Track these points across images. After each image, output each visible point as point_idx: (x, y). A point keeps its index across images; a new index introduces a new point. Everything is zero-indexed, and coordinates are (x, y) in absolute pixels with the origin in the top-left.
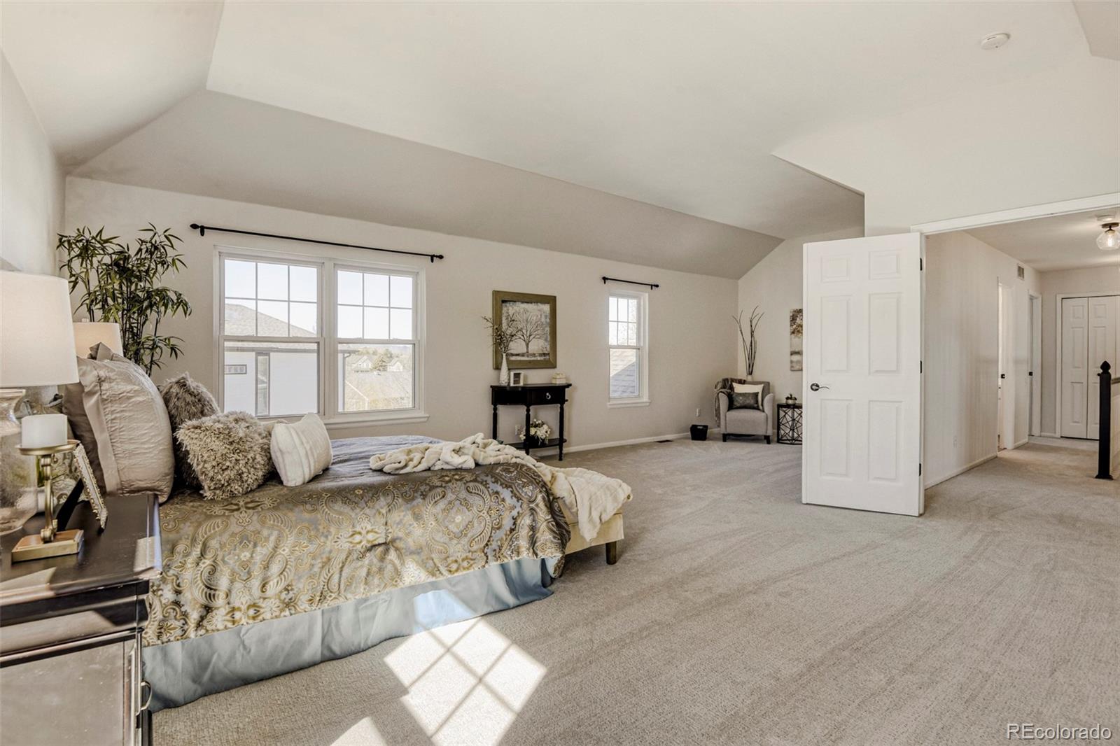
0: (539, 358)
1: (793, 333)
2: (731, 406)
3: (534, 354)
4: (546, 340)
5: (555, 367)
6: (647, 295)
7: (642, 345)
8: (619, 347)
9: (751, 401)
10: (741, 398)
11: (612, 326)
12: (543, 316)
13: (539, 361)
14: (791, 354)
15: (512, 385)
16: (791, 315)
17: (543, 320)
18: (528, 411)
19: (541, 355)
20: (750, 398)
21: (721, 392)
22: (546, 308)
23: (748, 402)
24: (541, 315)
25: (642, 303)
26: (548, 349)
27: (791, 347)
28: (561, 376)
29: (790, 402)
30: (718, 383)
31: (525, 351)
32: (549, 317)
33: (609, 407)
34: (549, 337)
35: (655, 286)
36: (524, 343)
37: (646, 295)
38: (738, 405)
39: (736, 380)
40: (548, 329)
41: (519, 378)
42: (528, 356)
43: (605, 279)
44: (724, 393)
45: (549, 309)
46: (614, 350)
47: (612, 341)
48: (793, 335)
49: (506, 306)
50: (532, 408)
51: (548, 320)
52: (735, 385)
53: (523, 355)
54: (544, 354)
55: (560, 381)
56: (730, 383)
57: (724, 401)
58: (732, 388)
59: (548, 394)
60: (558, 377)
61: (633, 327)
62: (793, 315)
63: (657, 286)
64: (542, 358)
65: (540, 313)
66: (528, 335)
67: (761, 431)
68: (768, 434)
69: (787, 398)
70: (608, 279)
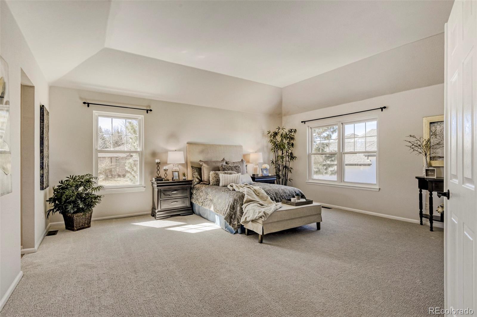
15: (425, 177)
50: (433, 193)
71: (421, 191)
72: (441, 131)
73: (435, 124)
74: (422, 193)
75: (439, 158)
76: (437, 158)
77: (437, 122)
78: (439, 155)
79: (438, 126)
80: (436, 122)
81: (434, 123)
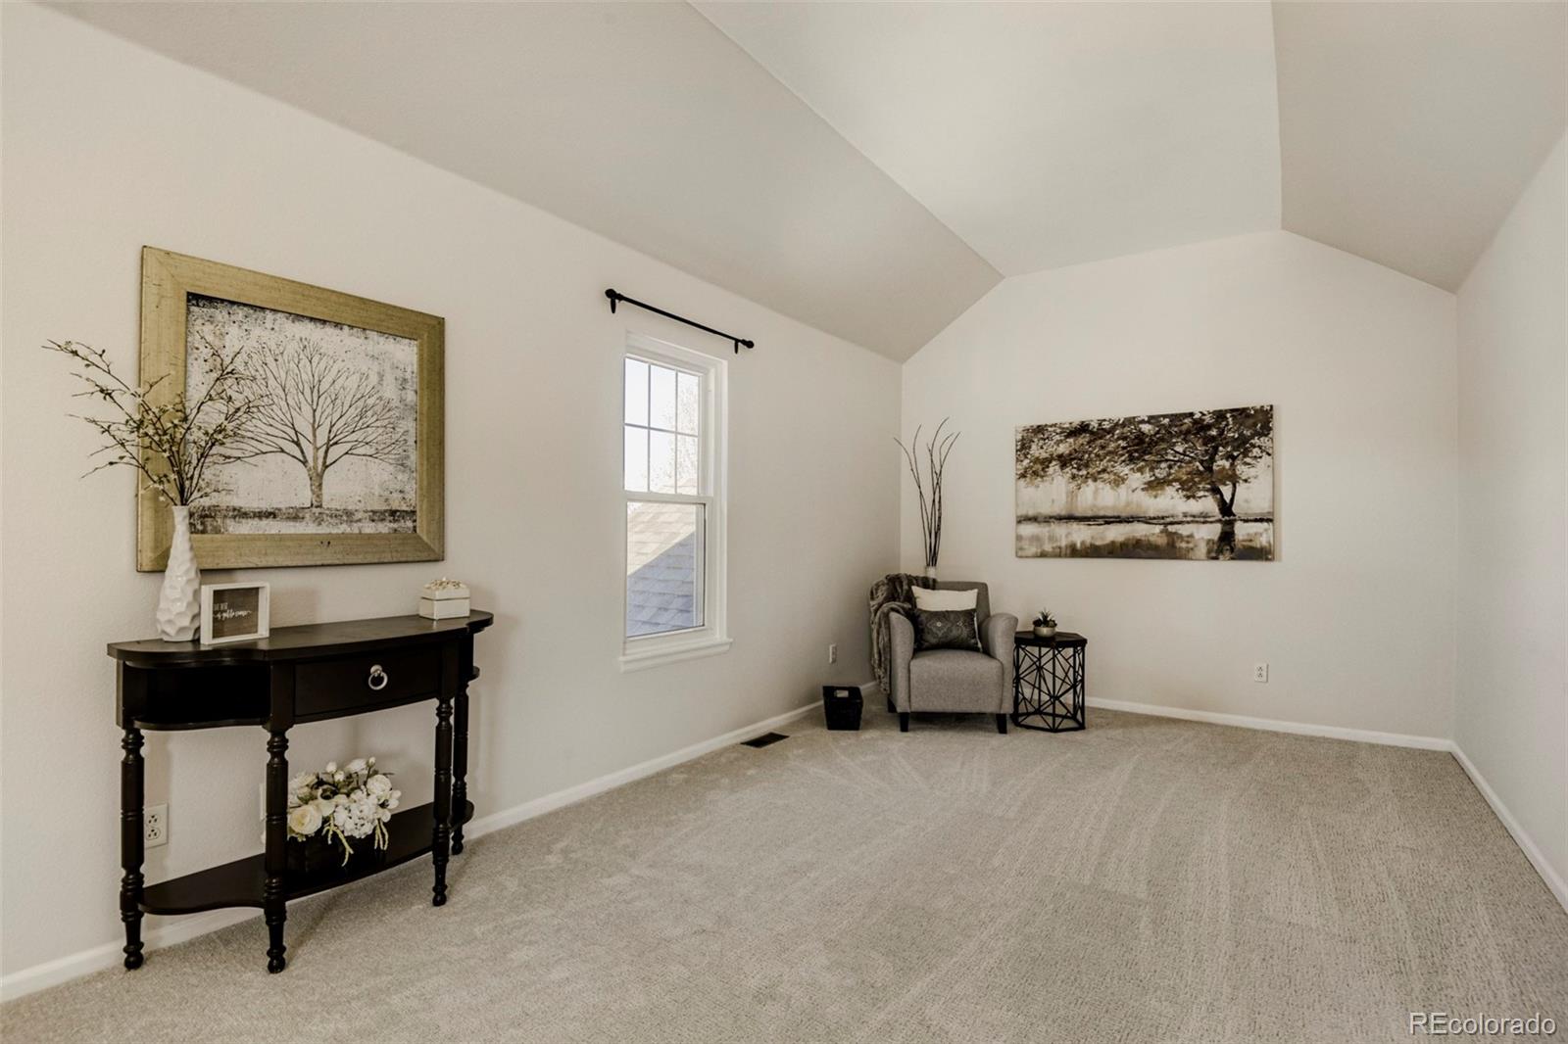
0: (369, 528)
1: (1023, 476)
2: (922, 646)
3: (349, 514)
4: (402, 465)
5: (439, 558)
6: (725, 363)
7: (711, 492)
8: (649, 498)
9: (960, 631)
10: (939, 624)
11: (634, 439)
12: (389, 378)
13: (370, 536)
14: (1019, 522)
15: (207, 641)
16: (1019, 437)
17: (390, 391)
18: (278, 747)
19: (376, 516)
20: (960, 624)
21: (893, 610)
22: (406, 354)
23: (955, 633)
24: (381, 376)
25: (712, 386)
26: (411, 495)
27: (1017, 505)
28: (450, 592)
29: (1045, 631)
30: (878, 586)
31: (305, 497)
32: (413, 383)
33: (623, 668)
34: (414, 457)
35: (744, 342)
36: (302, 473)
37: (722, 363)
38: (933, 641)
39: (916, 578)
40: (409, 426)
41: (255, 608)
42: (319, 520)
43: (612, 295)
44: (898, 611)
45: (415, 359)
46: (637, 505)
47: (634, 482)
48: (1022, 482)
49: (211, 320)
50: (295, 734)
51: (411, 397)
52: (917, 590)
53: (295, 516)
54: (393, 513)
55: (447, 609)
56: (905, 587)
57: (902, 632)
58: (910, 598)
59: (376, 670)
60: (438, 595)
61: (690, 447)
62: (1023, 439)
63: (750, 345)
64: (384, 528)
65: (376, 368)
66: (322, 440)
67: (990, 707)
68: (1002, 712)
69: (1037, 623)
70: (621, 298)
71: (133, 744)
72: (246, 363)
73: (220, 314)
74: (144, 751)
75: (234, 517)
76: (225, 517)
77: (233, 303)
78: (236, 502)
79: (234, 330)
80: (222, 301)
81: (211, 300)
